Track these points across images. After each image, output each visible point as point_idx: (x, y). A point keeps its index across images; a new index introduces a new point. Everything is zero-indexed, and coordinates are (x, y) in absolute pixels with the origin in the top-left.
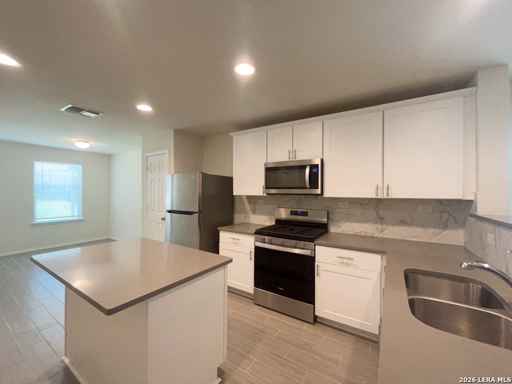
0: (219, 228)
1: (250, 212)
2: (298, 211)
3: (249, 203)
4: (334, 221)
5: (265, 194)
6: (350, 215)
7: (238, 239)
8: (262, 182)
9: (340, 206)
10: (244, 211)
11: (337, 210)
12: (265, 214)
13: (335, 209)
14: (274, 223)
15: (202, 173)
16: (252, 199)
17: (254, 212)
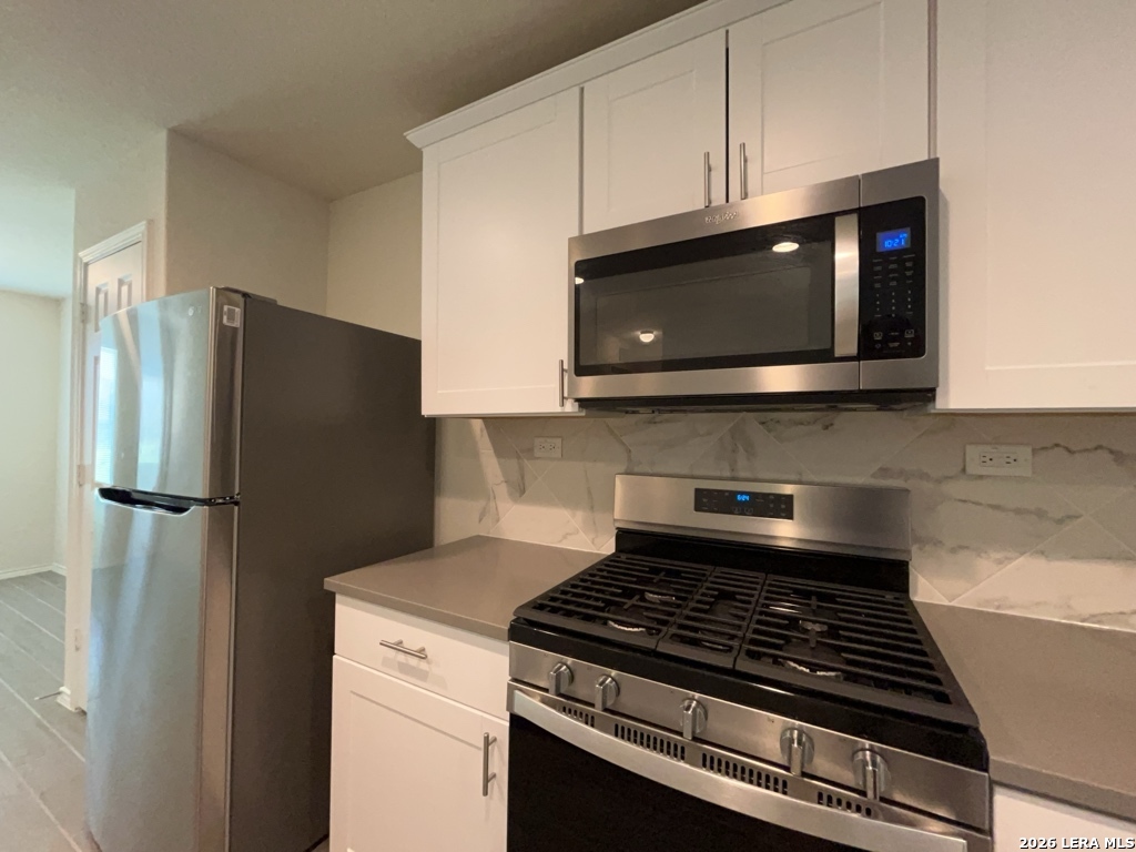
0: (331, 582)
1: (502, 490)
2: (734, 493)
3: (499, 453)
4: (938, 543)
5: (570, 407)
6: (1040, 514)
7: (421, 654)
8: (559, 346)
9: (973, 469)
10: (476, 488)
11: (956, 489)
12: (568, 501)
13: (939, 481)
14: (608, 547)
15: (245, 295)
16: (509, 430)
17: (519, 490)
